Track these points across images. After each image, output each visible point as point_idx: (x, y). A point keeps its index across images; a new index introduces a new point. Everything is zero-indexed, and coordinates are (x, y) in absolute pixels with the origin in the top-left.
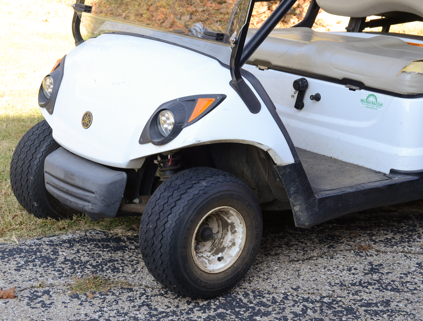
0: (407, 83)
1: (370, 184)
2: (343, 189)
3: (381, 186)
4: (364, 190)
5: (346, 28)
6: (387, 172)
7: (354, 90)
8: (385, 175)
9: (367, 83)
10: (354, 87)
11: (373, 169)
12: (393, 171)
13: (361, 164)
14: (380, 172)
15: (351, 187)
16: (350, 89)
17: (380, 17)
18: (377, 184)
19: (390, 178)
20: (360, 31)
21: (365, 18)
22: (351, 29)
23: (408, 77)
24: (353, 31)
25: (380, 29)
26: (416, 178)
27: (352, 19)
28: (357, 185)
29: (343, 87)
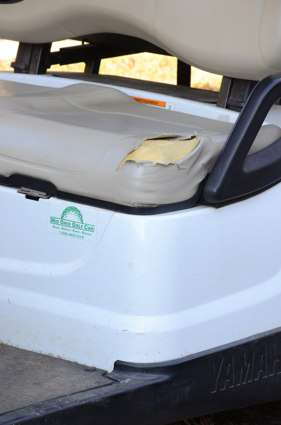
0: (138, 184)
1: (75, 397)
2: (20, 413)
3: (98, 399)
4: (64, 411)
5: (13, 65)
6: (109, 368)
7: (37, 199)
8: (104, 374)
9: (62, 184)
10: (36, 193)
11: (81, 362)
12: (119, 366)
13: (56, 353)
14: (94, 370)
15: (37, 407)
16: (28, 197)
17: (79, 43)
18: (90, 396)
19: (115, 381)
20: (42, 71)
21: (49, 45)
22: (22, 66)
23: (139, 172)
24: (27, 70)
25: (79, 67)
26: (165, 377)
27: (23, 47)
28: (49, 401)
29: (12, 192)
